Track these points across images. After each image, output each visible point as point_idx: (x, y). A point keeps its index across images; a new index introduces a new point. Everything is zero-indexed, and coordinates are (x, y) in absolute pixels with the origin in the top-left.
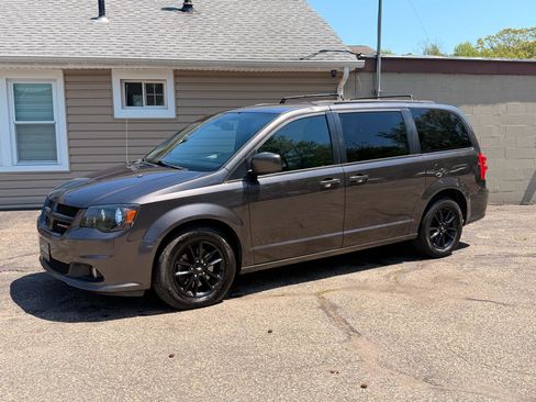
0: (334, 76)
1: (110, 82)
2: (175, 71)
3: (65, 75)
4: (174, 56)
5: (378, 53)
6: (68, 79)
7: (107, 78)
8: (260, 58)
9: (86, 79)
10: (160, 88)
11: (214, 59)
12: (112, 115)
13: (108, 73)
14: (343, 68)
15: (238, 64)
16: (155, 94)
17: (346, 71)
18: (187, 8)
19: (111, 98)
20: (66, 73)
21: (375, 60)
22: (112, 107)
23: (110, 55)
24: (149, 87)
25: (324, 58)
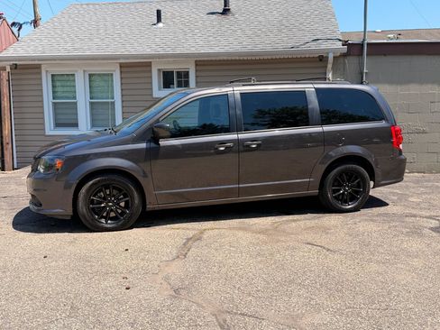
0: (321, 60)
1: (151, 71)
2: (196, 61)
3: (121, 67)
4: (193, 50)
5: (364, 40)
6: (123, 70)
7: (148, 69)
8: (259, 48)
9: (135, 69)
10: (187, 74)
11: (222, 51)
12: (152, 95)
13: (149, 65)
14: (328, 53)
15: (240, 54)
16: (183, 79)
17: (331, 57)
18: (226, 11)
19: (151, 83)
20: (122, 66)
21: (361, 45)
22: (152, 89)
23: (148, 51)
24: (179, 74)
25: (313, 46)
